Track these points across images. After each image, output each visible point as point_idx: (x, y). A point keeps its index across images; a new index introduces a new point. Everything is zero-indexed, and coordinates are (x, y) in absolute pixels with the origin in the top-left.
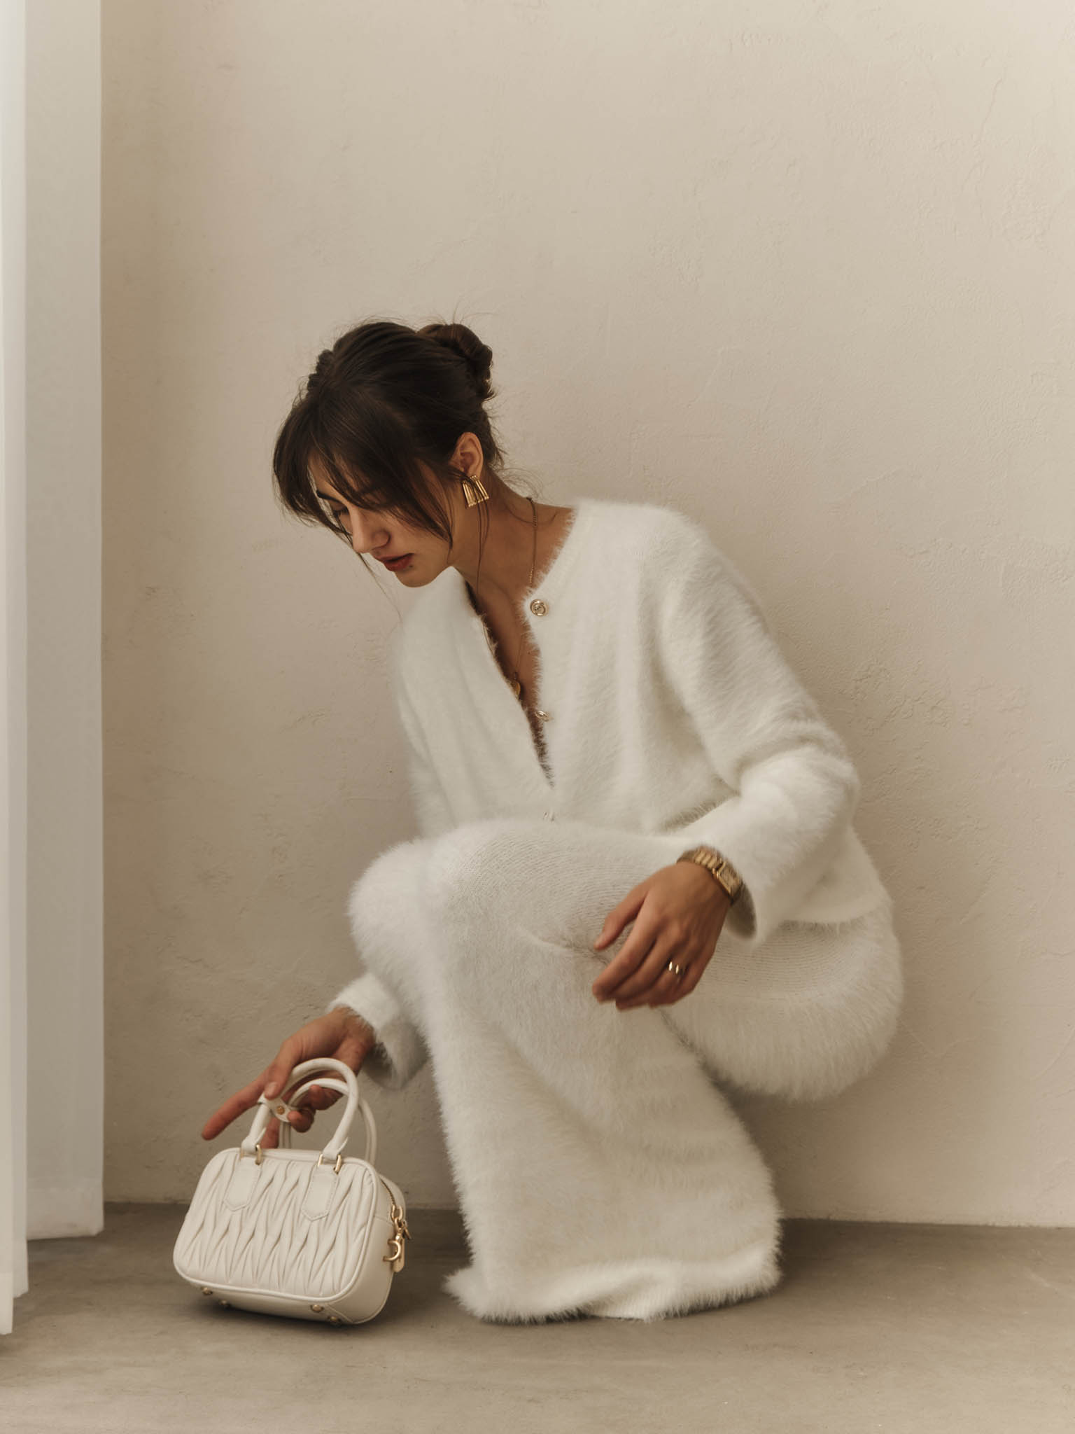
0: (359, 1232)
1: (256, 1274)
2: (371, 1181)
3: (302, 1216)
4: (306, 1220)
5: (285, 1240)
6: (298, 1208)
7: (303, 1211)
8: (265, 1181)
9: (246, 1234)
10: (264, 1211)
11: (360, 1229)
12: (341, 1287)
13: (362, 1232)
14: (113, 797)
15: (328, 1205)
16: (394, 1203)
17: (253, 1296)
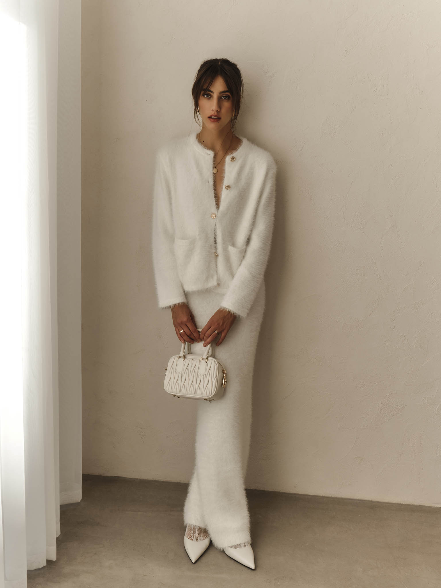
0: (215, 379)
1: (188, 391)
2: (216, 364)
3: (198, 375)
4: (200, 376)
5: (195, 381)
6: (197, 372)
7: (198, 373)
8: (186, 365)
9: (183, 380)
10: (187, 374)
11: (215, 378)
12: (212, 393)
13: (216, 379)
14: (84, 369)
15: (205, 372)
16: (223, 369)
17: (189, 397)
